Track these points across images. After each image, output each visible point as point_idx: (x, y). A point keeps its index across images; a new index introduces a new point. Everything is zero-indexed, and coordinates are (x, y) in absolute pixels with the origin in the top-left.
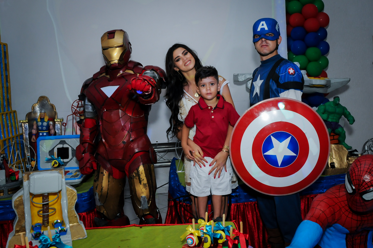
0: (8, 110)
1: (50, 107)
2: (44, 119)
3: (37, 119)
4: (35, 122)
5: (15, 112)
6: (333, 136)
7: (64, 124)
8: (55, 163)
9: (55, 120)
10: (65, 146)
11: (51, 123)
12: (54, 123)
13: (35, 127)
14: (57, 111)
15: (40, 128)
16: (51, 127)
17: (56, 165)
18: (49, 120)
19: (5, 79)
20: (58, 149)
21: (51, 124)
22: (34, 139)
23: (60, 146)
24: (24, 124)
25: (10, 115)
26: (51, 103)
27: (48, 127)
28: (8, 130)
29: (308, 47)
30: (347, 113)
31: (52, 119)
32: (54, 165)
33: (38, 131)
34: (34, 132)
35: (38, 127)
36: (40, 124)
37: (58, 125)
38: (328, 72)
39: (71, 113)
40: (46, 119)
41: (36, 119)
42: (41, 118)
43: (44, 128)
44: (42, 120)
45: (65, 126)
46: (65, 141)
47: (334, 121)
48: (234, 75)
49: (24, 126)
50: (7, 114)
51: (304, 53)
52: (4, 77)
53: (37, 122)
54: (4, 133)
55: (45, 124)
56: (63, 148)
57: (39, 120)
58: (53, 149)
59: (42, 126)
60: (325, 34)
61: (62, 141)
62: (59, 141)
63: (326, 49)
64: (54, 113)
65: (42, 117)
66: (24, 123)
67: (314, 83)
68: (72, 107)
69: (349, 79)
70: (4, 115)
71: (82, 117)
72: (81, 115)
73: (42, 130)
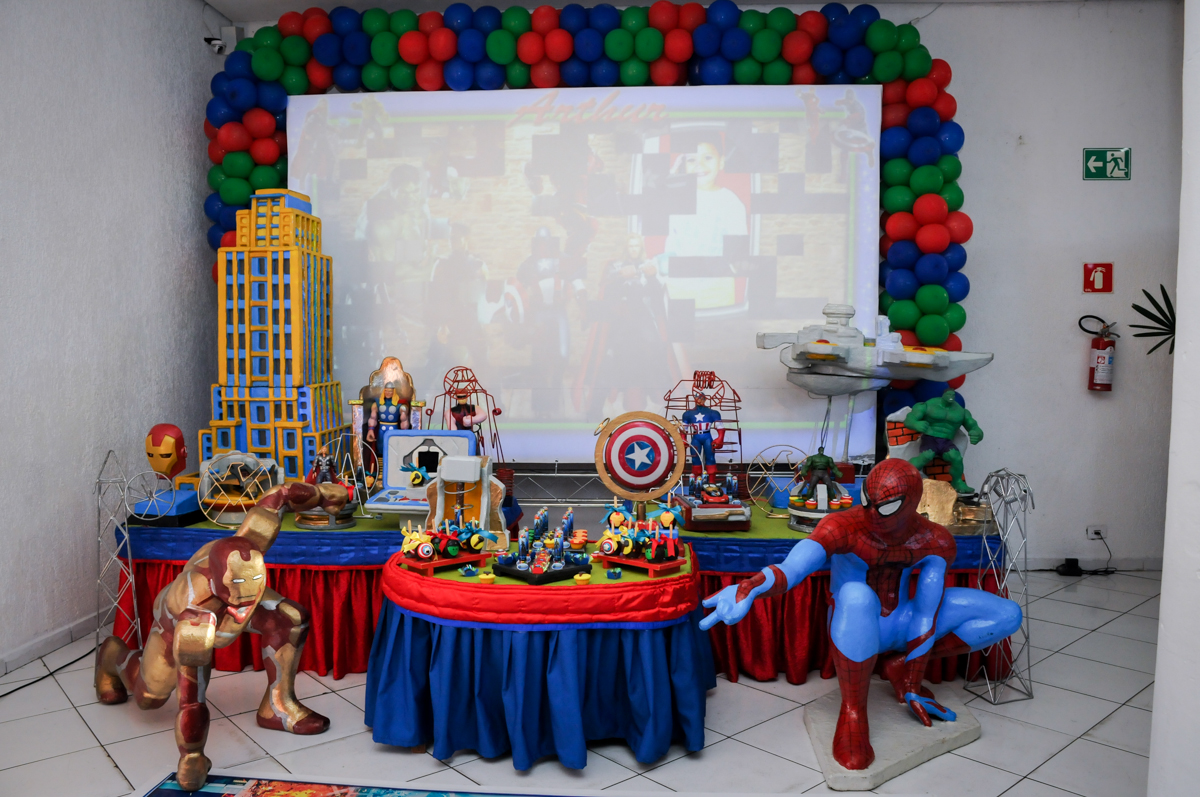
0: (329, 381)
2: (390, 399)
3: (379, 400)
4: (374, 406)
5: (338, 385)
7: (429, 412)
8: (417, 477)
9: (412, 404)
10: (433, 449)
11: (403, 408)
12: (410, 408)
13: (374, 414)
14: (415, 387)
15: (383, 416)
16: (403, 416)
17: (417, 481)
18: (401, 402)
19: (326, 322)
20: (420, 453)
21: (402, 411)
22: (371, 437)
23: (424, 449)
24: (356, 407)
27: (397, 415)
28: (327, 417)
29: (921, 283)
30: (970, 422)
31: (406, 401)
32: (414, 480)
33: (378, 423)
34: (372, 422)
35: (379, 414)
36: (383, 408)
38: (960, 334)
39: (442, 392)
40: (395, 401)
41: (376, 400)
42: (385, 399)
43: (391, 417)
44: (388, 401)
45: (430, 415)
46: (430, 441)
47: (942, 435)
48: (758, 336)
49: (355, 410)
50: (326, 386)
51: (912, 297)
52: (325, 318)
53: (378, 405)
54: (321, 421)
55: (392, 409)
56: (428, 452)
57: (382, 401)
58: (412, 452)
59: (387, 413)
60: (962, 259)
61: (427, 439)
62: (421, 440)
63: (962, 290)
64: (410, 391)
65: (388, 397)
67: (909, 360)
68: (445, 381)
69: (990, 356)
70: (323, 389)
71: (462, 401)
72: (459, 397)
73: (387, 420)
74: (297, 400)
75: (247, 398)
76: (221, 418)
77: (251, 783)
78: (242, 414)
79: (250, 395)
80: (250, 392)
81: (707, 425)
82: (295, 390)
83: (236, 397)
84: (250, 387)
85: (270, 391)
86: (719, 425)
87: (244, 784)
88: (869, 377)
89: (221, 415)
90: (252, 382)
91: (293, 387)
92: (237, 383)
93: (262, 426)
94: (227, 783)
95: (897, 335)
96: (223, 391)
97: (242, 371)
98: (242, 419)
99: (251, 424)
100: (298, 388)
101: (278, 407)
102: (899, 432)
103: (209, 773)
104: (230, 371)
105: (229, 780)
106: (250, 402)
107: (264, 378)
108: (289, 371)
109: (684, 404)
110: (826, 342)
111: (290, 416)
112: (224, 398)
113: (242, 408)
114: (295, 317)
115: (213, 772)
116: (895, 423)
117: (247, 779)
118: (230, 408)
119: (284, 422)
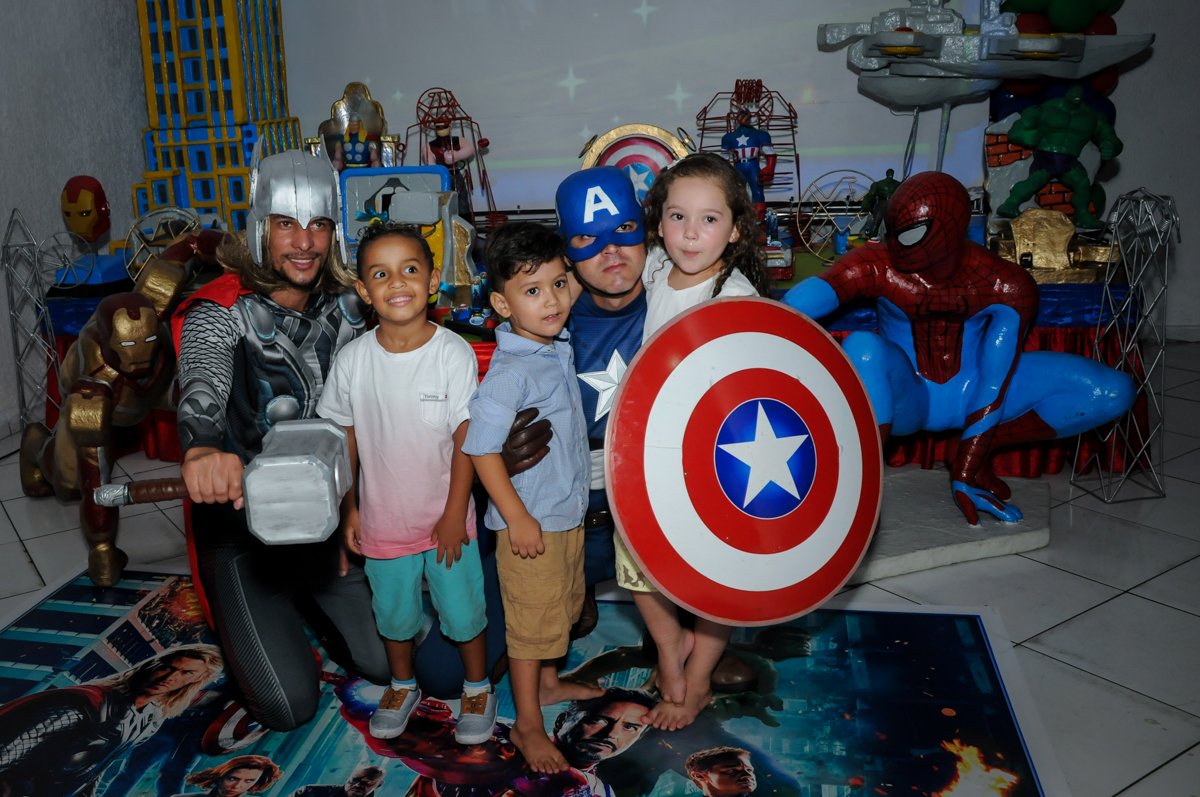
0: (282, 116)
1: (371, 108)
2: (356, 135)
3: (343, 136)
4: (338, 144)
5: (295, 120)
6: (1064, 192)
7: (401, 148)
9: (382, 138)
10: (399, 190)
11: (373, 146)
12: (380, 146)
13: (338, 154)
15: (349, 157)
16: (373, 155)
18: (369, 139)
19: (273, 44)
21: (372, 149)
24: (315, 147)
25: (286, 126)
26: (374, 99)
27: (366, 155)
31: (375, 137)
33: (344, 164)
35: (344, 154)
36: (349, 147)
37: (388, 150)
39: (415, 121)
40: (362, 137)
41: (340, 137)
42: (351, 135)
43: (358, 158)
44: (354, 137)
45: (402, 151)
46: (398, 180)
47: (1063, 151)
48: (819, 29)
49: (316, 150)
50: (279, 123)
52: (272, 38)
53: (343, 143)
55: (360, 147)
56: (393, 194)
57: (347, 138)
58: (374, 196)
59: (354, 152)
61: (391, 179)
62: (385, 179)
64: (380, 123)
65: (354, 132)
66: (315, 144)
67: (1020, 48)
68: (418, 107)
70: (274, 126)
71: (443, 133)
72: (439, 128)
73: (353, 161)
74: (242, 141)
75: (184, 141)
76: (157, 169)
77: (171, 579)
78: (181, 163)
79: (187, 138)
80: (187, 134)
81: (753, 151)
82: (238, 130)
83: (171, 142)
84: (186, 129)
85: (210, 131)
86: (767, 150)
87: (163, 580)
88: (969, 76)
89: (156, 164)
90: (188, 122)
91: (236, 125)
92: (171, 125)
93: (205, 175)
94: (145, 580)
95: (1010, 17)
96: (156, 134)
97: (176, 110)
98: (180, 168)
99: (191, 174)
100: (241, 125)
101: (220, 151)
102: (1001, 149)
103: (125, 569)
104: (162, 110)
105: (148, 576)
106: (188, 145)
107: (201, 115)
108: (229, 106)
109: (725, 124)
110: (909, 30)
111: (235, 162)
112: (157, 143)
113: (179, 154)
114: (230, 37)
115: (129, 568)
116: (998, 135)
117: (168, 575)
118: (166, 155)
119: (229, 169)
